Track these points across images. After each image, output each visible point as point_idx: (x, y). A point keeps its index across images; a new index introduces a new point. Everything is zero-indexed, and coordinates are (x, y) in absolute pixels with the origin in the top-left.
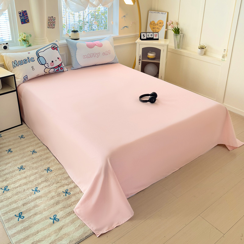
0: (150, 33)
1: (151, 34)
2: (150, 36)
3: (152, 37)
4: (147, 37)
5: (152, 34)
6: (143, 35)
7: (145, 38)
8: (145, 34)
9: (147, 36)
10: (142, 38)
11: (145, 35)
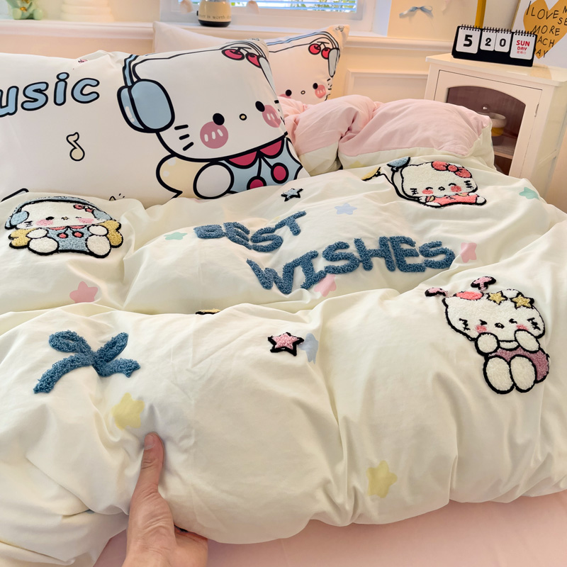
0: (497, 31)
1: (501, 35)
2: (495, 47)
3: (505, 49)
4: (483, 47)
5: (507, 37)
6: (467, 36)
7: (473, 50)
8: (475, 35)
9: (484, 42)
10: (460, 48)
11: (475, 40)
